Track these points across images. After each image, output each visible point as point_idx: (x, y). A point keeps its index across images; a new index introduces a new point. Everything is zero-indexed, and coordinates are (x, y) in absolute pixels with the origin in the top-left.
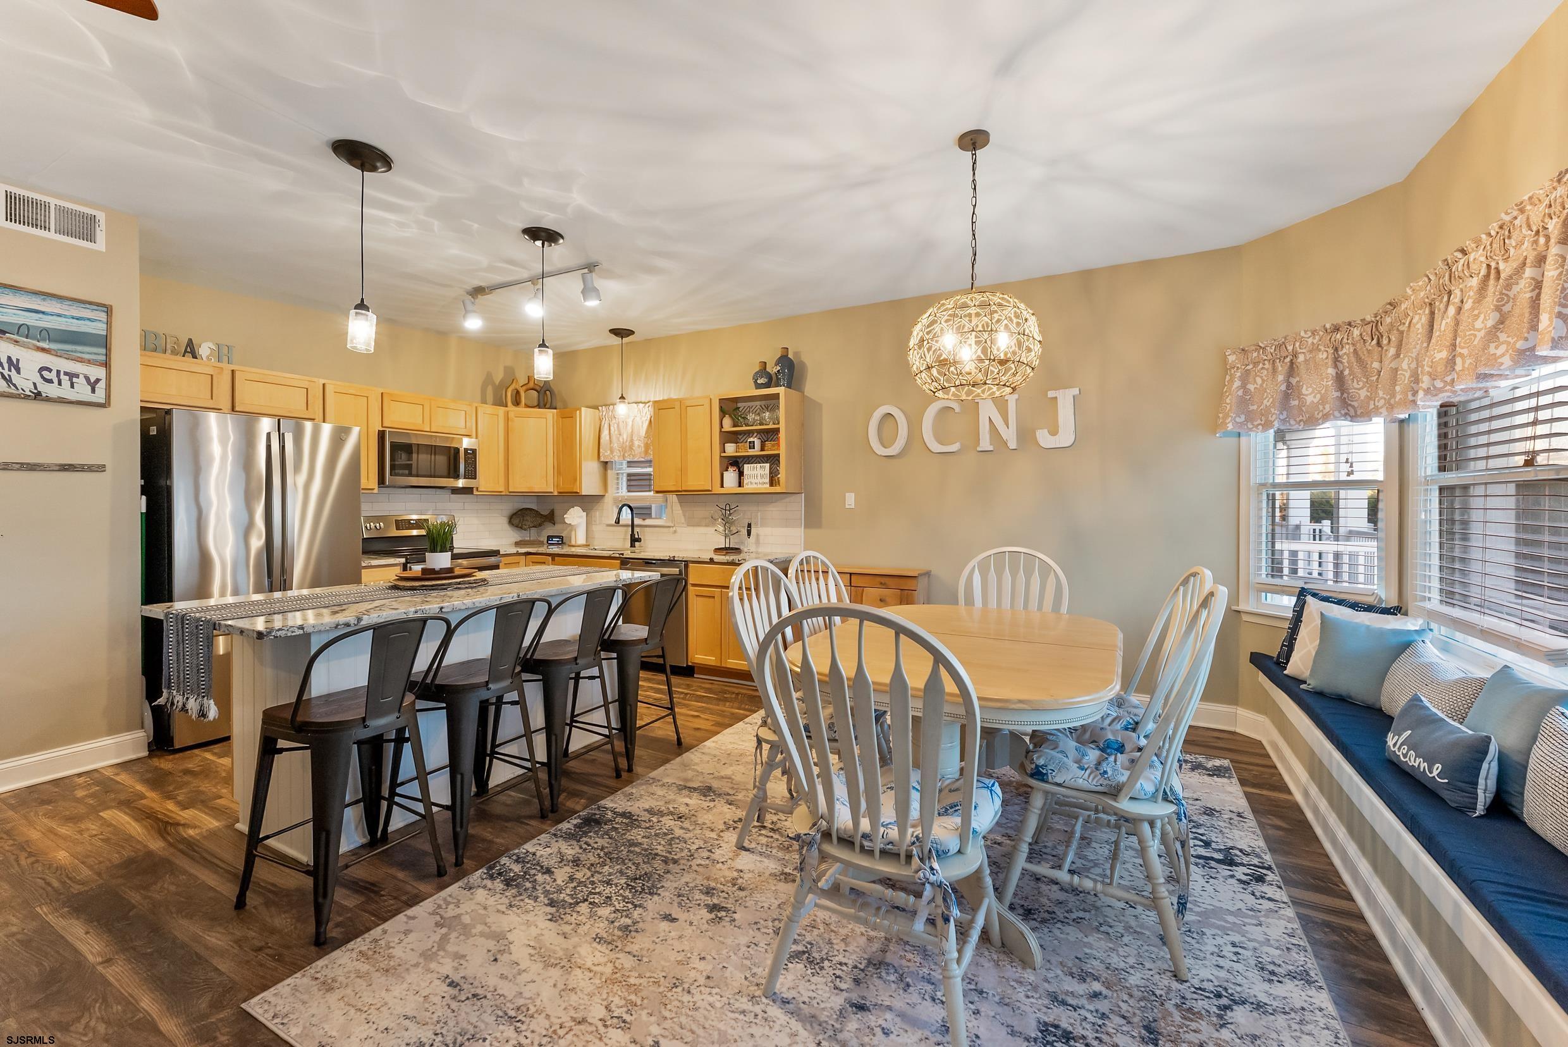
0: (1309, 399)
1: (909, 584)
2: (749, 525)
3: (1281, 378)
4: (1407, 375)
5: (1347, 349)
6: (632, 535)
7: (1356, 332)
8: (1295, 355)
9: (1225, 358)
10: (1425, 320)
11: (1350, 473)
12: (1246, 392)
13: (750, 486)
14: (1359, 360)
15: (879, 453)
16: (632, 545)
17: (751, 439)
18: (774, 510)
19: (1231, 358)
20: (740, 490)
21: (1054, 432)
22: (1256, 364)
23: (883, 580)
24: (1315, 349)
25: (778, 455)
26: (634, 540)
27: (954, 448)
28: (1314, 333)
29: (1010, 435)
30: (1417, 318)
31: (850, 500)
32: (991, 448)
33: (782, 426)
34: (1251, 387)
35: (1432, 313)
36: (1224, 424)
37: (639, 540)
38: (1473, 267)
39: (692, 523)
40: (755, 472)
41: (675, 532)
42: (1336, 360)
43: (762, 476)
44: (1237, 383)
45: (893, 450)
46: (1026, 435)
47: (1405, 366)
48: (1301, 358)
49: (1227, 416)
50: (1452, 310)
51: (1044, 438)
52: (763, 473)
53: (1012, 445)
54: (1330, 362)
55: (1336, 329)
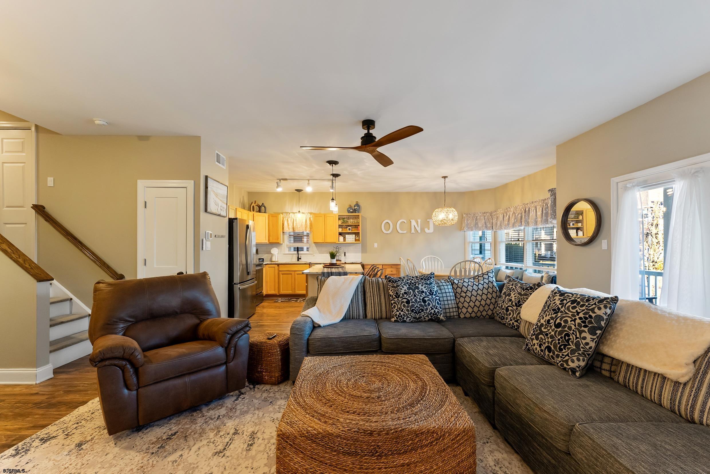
0: (480, 226)
1: (398, 267)
2: (345, 253)
3: (474, 221)
4: (499, 224)
5: (486, 217)
6: (298, 257)
7: (488, 214)
8: (477, 217)
9: (463, 215)
10: (502, 216)
11: (486, 240)
12: (467, 223)
13: (348, 241)
14: (488, 219)
15: (385, 232)
16: (298, 260)
17: (349, 228)
18: (351, 248)
19: (464, 216)
20: (344, 242)
21: (429, 229)
22: (469, 217)
23: (392, 266)
24: (481, 216)
25: (359, 232)
26: (299, 259)
27: (405, 232)
28: (481, 213)
29: (419, 229)
30: (500, 215)
31: (376, 245)
32: (414, 232)
33: (360, 224)
34: (468, 222)
35: (504, 215)
36: (463, 229)
37: (300, 259)
38: (511, 211)
39: (321, 252)
40: (350, 237)
41: (314, 256)
42: (485, 219)
43: (352, 238)
44: (466, 221)
45: (388, 232)
46: (422, 229)
47: (498, 222)
48: (478, 218)
49: (464, 227)
50: (508, 216)
51: (426, 230)
52: (352, 237)
53: (419, 232)
54: (483, 219)
55: (484, 213)
